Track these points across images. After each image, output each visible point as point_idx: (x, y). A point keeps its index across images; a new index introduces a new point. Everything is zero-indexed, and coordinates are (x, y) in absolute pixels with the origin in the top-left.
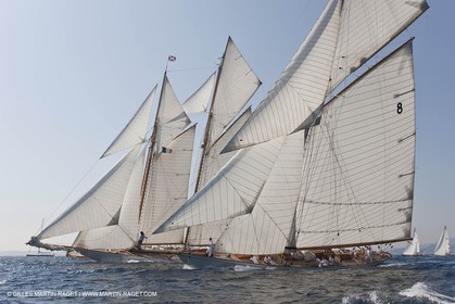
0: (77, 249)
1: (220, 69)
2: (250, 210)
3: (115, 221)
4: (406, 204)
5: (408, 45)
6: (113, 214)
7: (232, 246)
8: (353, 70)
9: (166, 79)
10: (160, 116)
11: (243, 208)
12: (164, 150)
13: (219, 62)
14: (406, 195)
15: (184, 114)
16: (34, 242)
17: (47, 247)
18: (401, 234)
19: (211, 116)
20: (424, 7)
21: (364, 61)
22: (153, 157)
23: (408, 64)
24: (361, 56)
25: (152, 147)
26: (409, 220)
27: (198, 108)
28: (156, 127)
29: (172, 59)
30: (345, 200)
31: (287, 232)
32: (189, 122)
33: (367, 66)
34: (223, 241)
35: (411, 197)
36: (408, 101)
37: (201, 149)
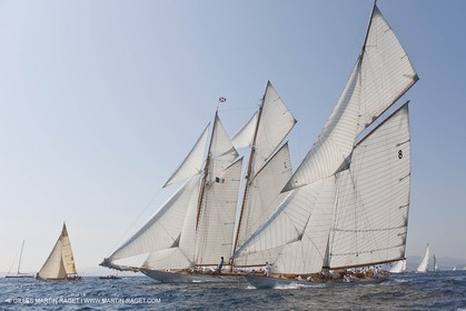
0: (142, 270)
1: (261, 109)
2: (300, 238)
3: (176, 244)
4: (402, 230)
5: (405, 106)
6: (176, 238)
7: (284, 268)
8: (367, 126)
9: (217, 118)
10: (212, 150)
11: (296, 236)
12: (218, 180)
13: (260, 103)
14: (403, 223)
15: (234, 149)
16: (107, 263)
17: (118, 268)
18: (398, 255)
19: (253, 151)
20: (416, 78)
21: (375, 119)
22: (205, 186)
23: (405, 120)
24: (372, 115)
25: (205, 178)
26: (404, 243)
27: (244, 142)
28: (208, 159)
29: (222, 100)
30: (362, 228)
31: (323, 254)
32: (237, 155)
33: (377, 123)
34: (277, 264)
35: (406, 225)
36: (406, 149)
37: (245, 181)
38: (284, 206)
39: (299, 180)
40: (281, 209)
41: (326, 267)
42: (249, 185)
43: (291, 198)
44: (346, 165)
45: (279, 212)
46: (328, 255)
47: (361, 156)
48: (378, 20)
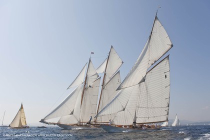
0: (57, 124)
1: (109, 57)
2: (124, 110)
3: (72, 113)
4: (167, 108)
5: (168, 57)
6: (72, 111)
7: (117, 122)
8: (152, 64)
9: (90, 60)
10: (88, 74)
11: (122, 109)
12: (90, 86)
13: (108, 55)
14: (167, 105)
15: (97, 74)
16: (42, 121)
17: (47, 123)
18: (165, 119)
19: (105, 74)
20: (172, 46)
21: (155, 62)
22: (85, 89)
23: (168, 63)
24: (154, 60)
25: (85, 85)
26: (168, 114)
27: (101, 71)
28: (86, 78)
29: (92, 53)
30: (150, 106)
31: (134, 117)
32: (98, 76)
33: (156, 63)
34: (114, 120)
35: (169, 106)
36: (168, 74)
37: (102, 87)
38: (117, 96)
39: (123, 85)
40: (116, 97)
41: (135, 123)
42: (103, 88)
43: (120, 93)
44: (144, 80)
45: (115, 99)
46: (136, 117)
47: (150, 77)
48: (157, 22)
